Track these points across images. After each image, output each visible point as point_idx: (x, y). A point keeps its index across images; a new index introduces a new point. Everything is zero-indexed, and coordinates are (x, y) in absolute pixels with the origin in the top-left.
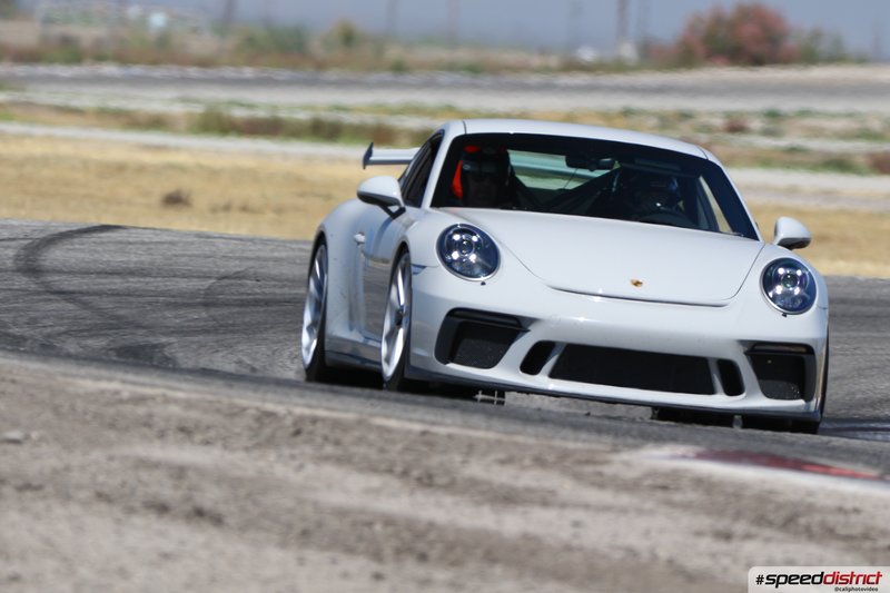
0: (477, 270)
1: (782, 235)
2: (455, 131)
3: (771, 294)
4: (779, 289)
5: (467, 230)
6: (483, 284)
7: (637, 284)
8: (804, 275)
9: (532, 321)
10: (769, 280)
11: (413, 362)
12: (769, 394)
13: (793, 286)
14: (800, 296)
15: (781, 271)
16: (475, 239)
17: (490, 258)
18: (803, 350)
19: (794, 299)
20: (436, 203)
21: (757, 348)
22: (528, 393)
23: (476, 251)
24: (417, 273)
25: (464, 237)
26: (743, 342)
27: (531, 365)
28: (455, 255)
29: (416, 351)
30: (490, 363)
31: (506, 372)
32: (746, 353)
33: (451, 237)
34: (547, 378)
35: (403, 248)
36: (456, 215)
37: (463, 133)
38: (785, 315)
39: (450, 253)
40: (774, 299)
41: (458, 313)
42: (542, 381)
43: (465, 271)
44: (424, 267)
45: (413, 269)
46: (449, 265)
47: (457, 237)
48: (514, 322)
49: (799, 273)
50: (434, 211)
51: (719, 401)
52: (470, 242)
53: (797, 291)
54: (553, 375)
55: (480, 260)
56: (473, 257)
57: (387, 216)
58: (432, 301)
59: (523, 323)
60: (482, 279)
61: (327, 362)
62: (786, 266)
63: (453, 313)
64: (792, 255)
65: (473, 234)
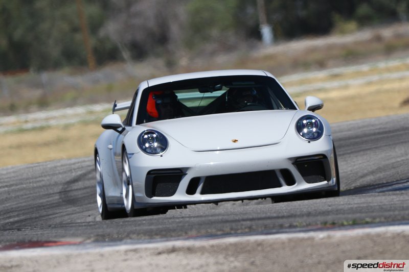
0: (159, 150)
1: (309, 105)
2: (144, 86)
3: (301, 134)
4: (305, 130)
5: (150, 132)
6: (161, 156)
7: (235, 141)
8: (316, 121)
9: (187, 169)
10: (299, 127)
11: (137, 200)
12: (309, 182)
13: (312, 127)
14: (316, 132)
15: (305, 122)
16: (155, 136)
17: (163, 143)
18: (322, 157)
19: (313, 134)
20: (138, 123)
21: (298, 160)
23: (157, 141)
24: (130, 158)
25: (149, 135)
26: (290, 159)
27: (191, 190)
28: (147, 145)
29: (137, 195)
30: (172, 194)
31: (180, 196)
32: (293, 164)
33: (143, 137)
34: (199, 195)
35: (124, 147)
36: (145, 126)
37: (147, 87)
38: (309, 142)
39: (144, 145)
40: (303, 136)
41: (152, 172)
42: (197, 197)
43: (153, 152)
44: (133, 154)
45: (129, 156)
46: (145, 150)
47: (146, 136)
48: (179, 171)
49: (313, 121)
50: (138, 126)
51: (285, 189)
52: (153, 138)
53: (314, 130)
54: (202, 193)
55: (159, 145)
56: (156, 144)
57: (118, 134)
58: (139, 169)
59: (184, 171)
60: (161, 154)
61: (109, 209)
62: (306, 119)
63: (150, 173)
64: (310, 113)
65: (153, 133)
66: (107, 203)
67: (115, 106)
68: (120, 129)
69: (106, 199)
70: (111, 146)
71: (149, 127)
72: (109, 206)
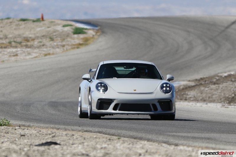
1: (168, 78)
4: (164, 89)
6: (104, 93)
7: (135, 90)
9: (114, 100)
10: (162, 87)
11: (93, 110)
16: (103, 85)
17: (106, 88)
18: (169, 100)
20: (97, 78)
22: (116, 114)
23: (103, 87)
24: (92, 93)
29: (93, 108)
30: (107, 109)
31: (110, 110)
33: (98, 85)
35: (90, 88)
36: (99, 80)
37: (103, 64)
38: (165, 94)
39: (98, 88)
40: (163, 91)
42: (117, 111)
44: (93, 91)
46: (98, 90)
48: (111, 100)
49: (168, 85)
50: (97, 80)
51: (153, 112)
53: (168, 89)
54: (120, 110)
55: (104, 89)
57: (89, 82)
62: (165, 84)
63: (99, 99)
64: (167, 82)
65: (102, 84)
66: (82, 110)
67: (90, 70)
68: (90, 80)
69: (82, 108)
70: (85, 87)
71: (101, 81)
72: (82, 111)
